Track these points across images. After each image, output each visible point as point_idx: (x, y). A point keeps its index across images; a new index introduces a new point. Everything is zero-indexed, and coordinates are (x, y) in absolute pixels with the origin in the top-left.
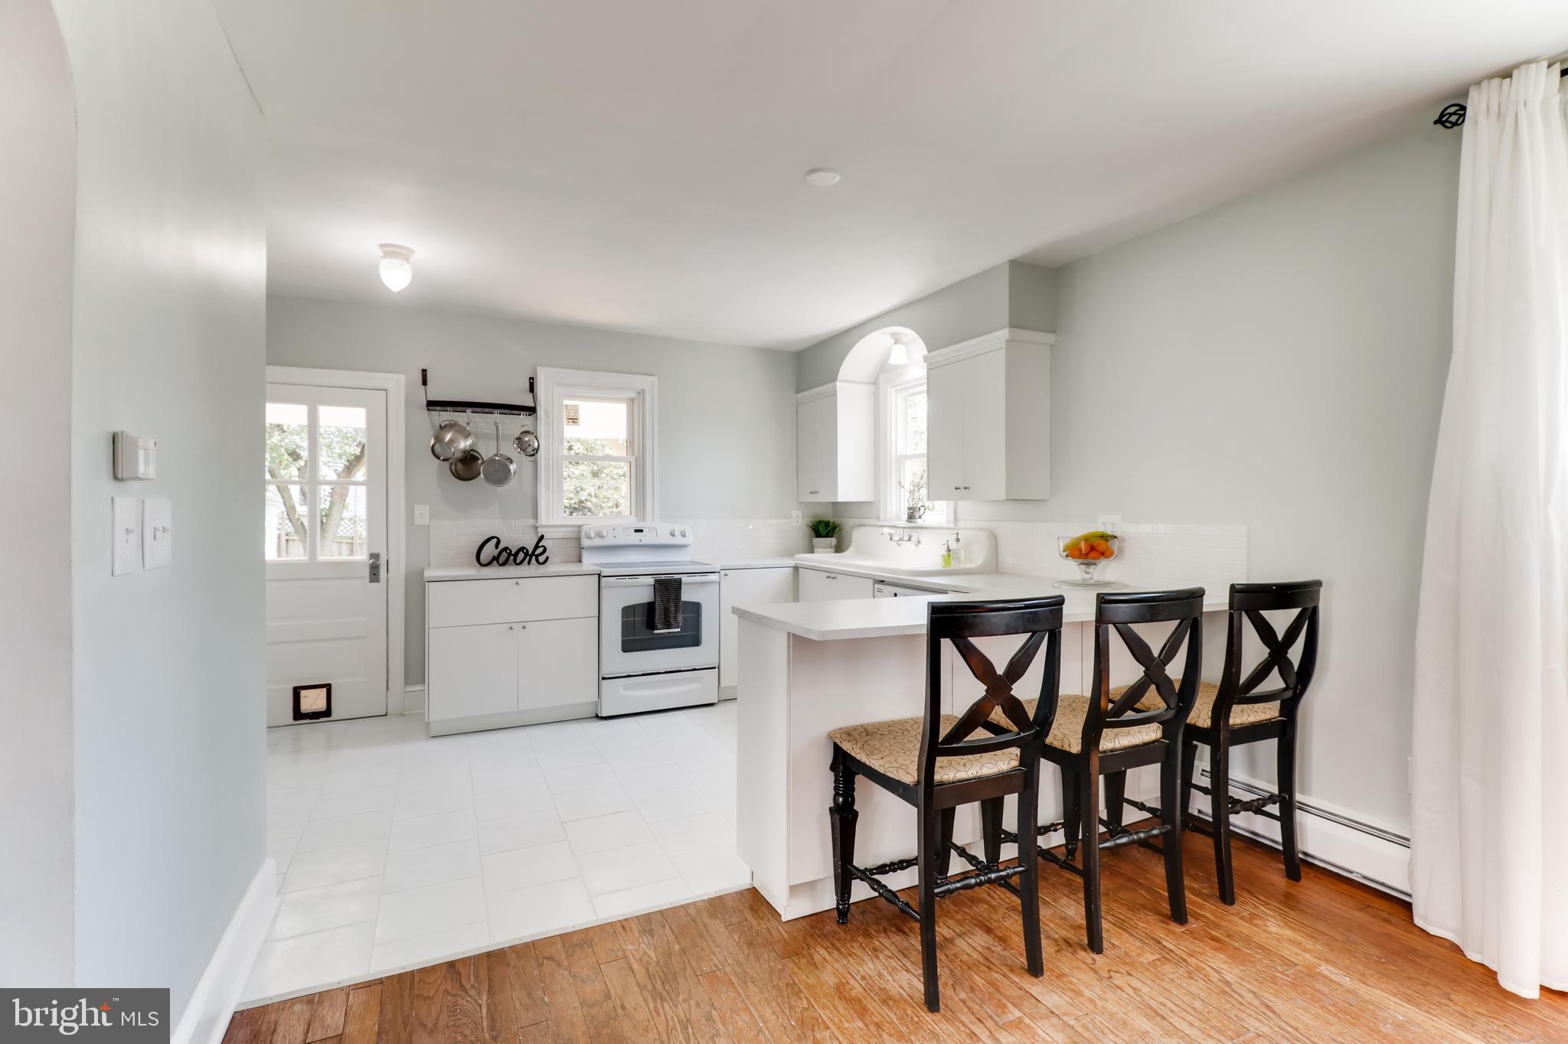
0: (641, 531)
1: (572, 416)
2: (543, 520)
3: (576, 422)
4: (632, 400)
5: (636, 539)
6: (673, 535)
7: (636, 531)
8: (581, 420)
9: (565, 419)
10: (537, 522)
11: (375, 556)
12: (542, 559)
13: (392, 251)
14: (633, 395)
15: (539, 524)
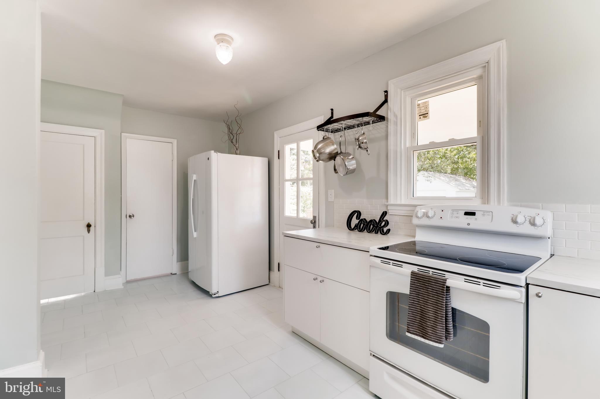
0: (473, 214)
1: (423, 112)
2: (392, 201)
3: (426, 117)
4: (480, 77)
5: (464, 221)
6: (515, 221)
7: (467, 214)
8: (430, 114)
9: (417, 117)
10: (387, 202)
11: (314, 217)
12: (385, 229)
13: (221, 39)
14: (478, 72)
15: (389, 203)
